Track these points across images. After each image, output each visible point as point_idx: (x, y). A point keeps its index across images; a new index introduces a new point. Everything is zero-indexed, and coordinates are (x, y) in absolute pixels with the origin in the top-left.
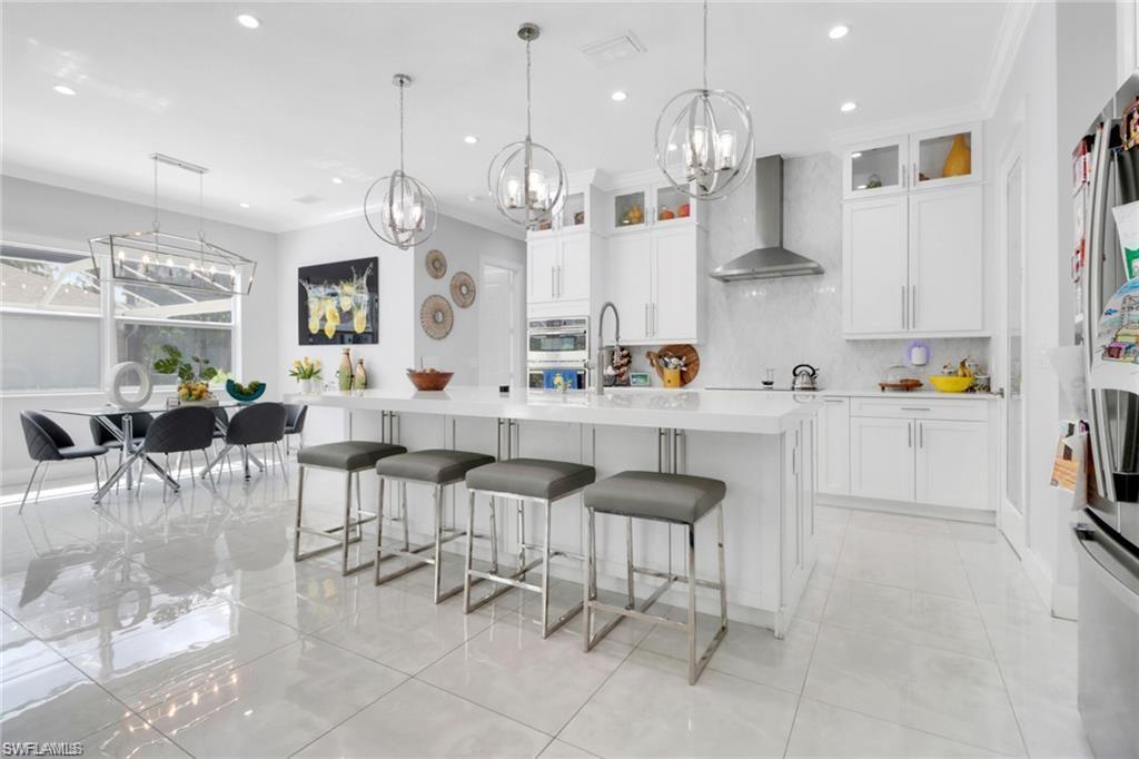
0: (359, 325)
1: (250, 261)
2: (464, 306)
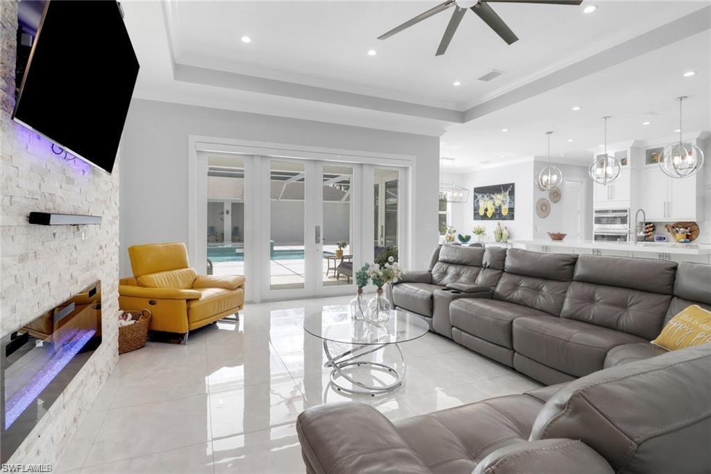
0: (505, 212)
1: (466, 190)
2: (555, 202)
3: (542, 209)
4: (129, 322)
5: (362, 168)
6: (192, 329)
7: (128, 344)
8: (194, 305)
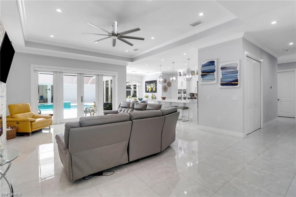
0: (154, 90)
2: (169, 87)
3: (165, 89)
4: (9, 129)
5: (98, 76)
6: (33, 131)
7: (9, 137)
8: (33, 123)
